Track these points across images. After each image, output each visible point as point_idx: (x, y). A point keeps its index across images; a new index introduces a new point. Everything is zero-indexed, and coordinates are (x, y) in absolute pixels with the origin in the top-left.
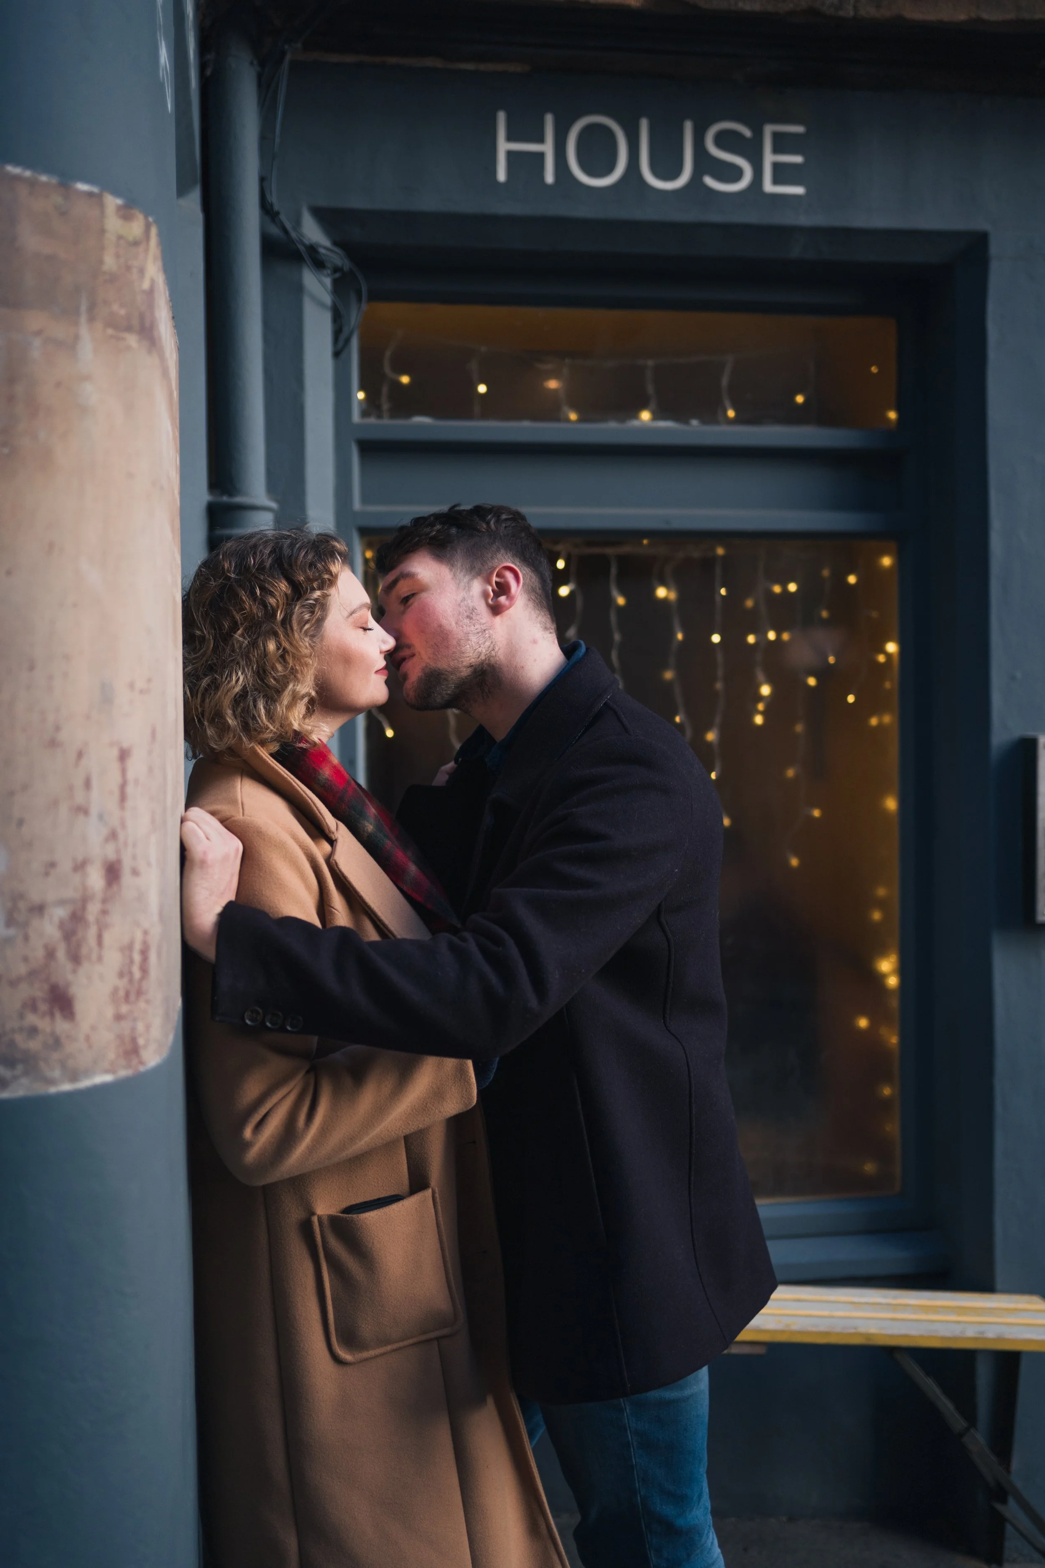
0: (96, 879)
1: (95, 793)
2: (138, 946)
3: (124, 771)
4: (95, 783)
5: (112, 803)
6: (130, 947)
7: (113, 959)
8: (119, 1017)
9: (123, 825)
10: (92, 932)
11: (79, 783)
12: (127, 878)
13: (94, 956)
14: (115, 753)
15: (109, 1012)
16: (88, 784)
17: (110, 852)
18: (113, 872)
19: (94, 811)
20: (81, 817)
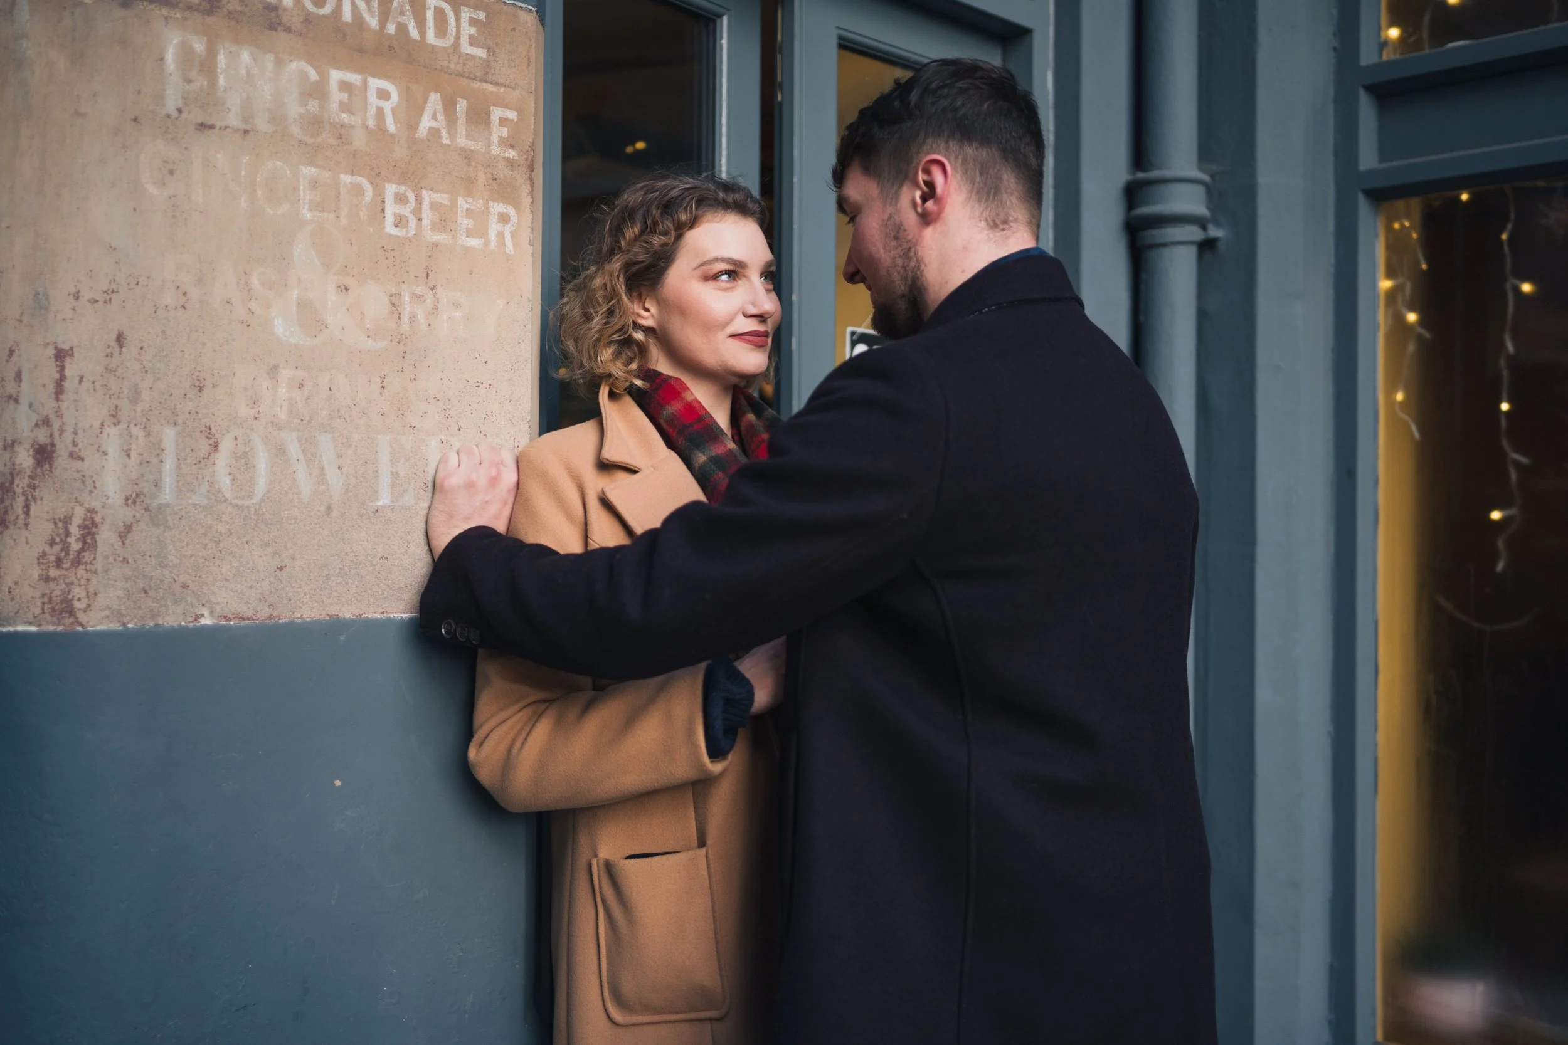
0: (25, 459)
1: (25, 385)
2: (77, 521)
3: (62, 369)
4: (24, 376)
5: (45, 397)
6: (67, 520)
7: (41, 528)
8: (47, 579)
9: (59, 413)
10: (20, 501)
11: (10, 375)
12: (62, 459)
13: (21, 522)
14: (51, 351)
15: (36, 573)
16: (18, 377)
17: (42, 436)
18: (44, 454)
19: (24, 400)
20: (12, 405)
